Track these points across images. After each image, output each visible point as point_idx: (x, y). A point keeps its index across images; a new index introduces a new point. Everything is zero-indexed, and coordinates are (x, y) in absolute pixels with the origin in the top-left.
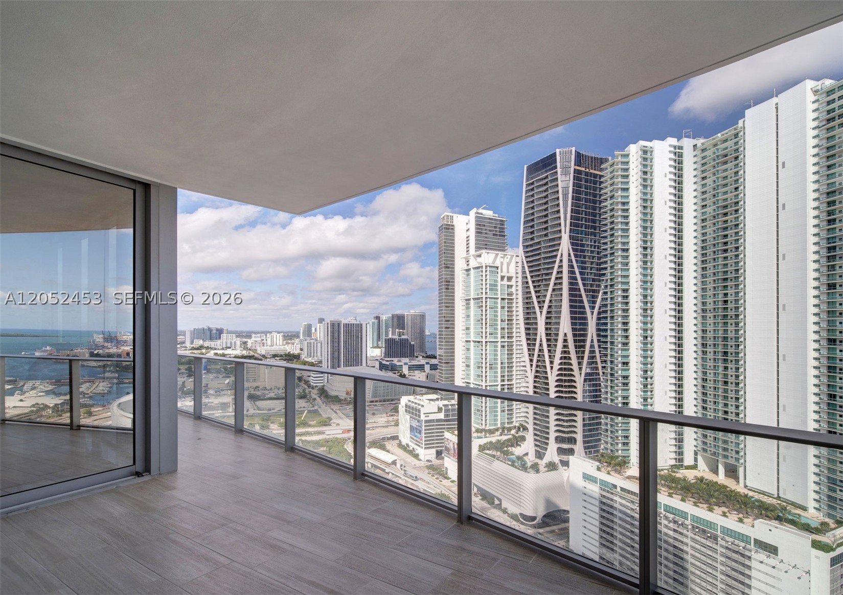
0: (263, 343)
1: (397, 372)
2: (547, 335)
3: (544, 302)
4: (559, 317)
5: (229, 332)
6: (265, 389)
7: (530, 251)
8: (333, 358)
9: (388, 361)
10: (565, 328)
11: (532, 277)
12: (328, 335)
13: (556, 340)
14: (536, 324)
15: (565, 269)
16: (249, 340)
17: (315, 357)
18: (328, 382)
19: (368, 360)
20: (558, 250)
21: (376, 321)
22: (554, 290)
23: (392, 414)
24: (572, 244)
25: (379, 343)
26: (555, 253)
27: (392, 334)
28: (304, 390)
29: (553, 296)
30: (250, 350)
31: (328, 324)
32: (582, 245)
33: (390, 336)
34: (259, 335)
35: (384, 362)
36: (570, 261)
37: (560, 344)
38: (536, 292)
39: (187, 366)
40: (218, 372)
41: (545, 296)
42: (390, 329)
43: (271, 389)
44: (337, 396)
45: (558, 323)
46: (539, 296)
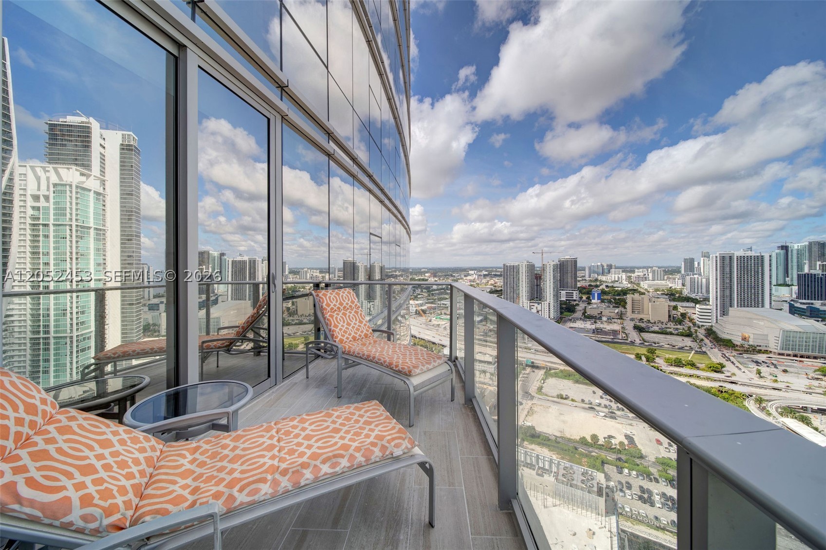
0: (646, 278)
1: (820, 319)
5: (616, 268)
6: (649, 321)
8: (723, 296)
9: (804, 304)
12: (717, 270)
16: (633, 275)
17: (700, 294)
18: (717, 322)
19: (772, 302)
21: (782, 252)
23: (816, 376)
25: (787, 279)
27: (810, 267)
28: (689, 328)
30: (634, 283)
31: (716, 257)
33: (806, 270)
34: (641, 270)
35: (797, 305)
39: (587, 296)
40: (610, 302)
42: (807, 262)
43: (655, 323)
44: (730, 341)
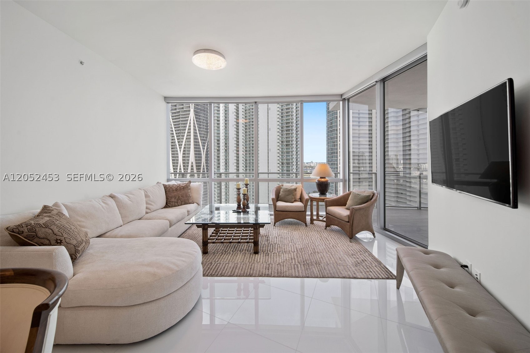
2: (183, 163)
3: (182, 145)
4: (189, 154)
7: (174, 116)
10: (192, 160)
11: (175, 130)
13: (188, 166)
14: (178, 157)
15: (192, 128)
20: (188, 117)
22: (187, 139)
24: (195, 115)
26: (187, 119)
29: (186, 142)
32: (199, 116)
36: (194, 123)
37: (190, 168)
38: (178, 139)
41: (182, 142)
45: (189, 157)
46: (179, 142)
